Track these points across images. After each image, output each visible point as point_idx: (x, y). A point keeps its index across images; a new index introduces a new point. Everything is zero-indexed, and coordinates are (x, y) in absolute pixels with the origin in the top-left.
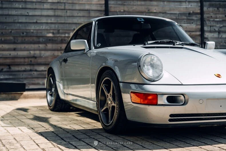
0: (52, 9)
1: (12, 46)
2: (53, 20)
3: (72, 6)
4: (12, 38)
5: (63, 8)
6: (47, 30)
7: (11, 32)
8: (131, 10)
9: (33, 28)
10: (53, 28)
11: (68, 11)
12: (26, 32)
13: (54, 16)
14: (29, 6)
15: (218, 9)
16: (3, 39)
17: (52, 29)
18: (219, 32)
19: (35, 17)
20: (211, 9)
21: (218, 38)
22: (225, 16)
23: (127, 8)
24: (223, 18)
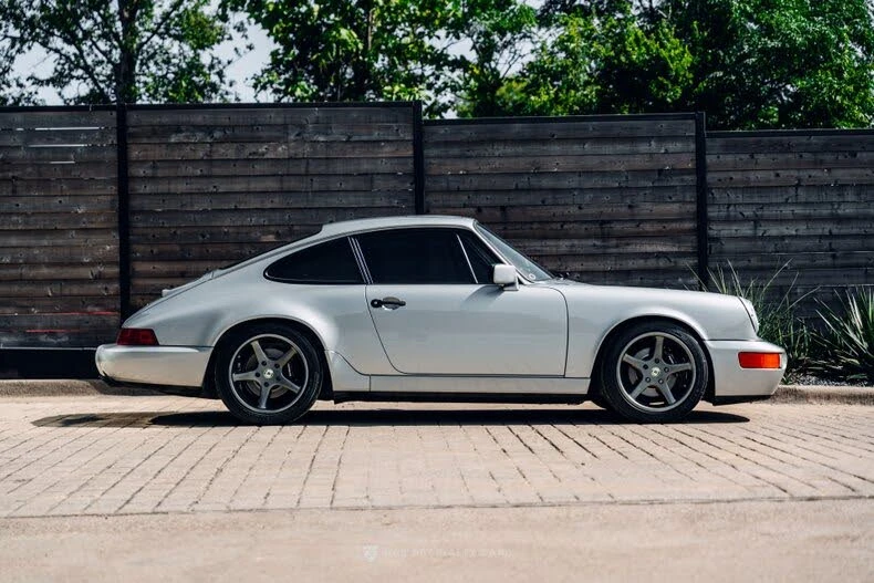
0: (275, 175)
1: (177, 267)
2: (277, 202)
3: (327, 165)
4: (177, 248)
5: (303, 170)
6: (260, 226)
7: (175, 233)
8: (486, 169)
9: (227, 222)
10: (278, 222)
11: (315, 179)
12: (211, 234)
13: (281, 192)
14: (217, 171)
15: (752, 157)
16: (155, 251)
17: (273, 223)
18: (757, 221)
19: (232, 196)
20: (730, 158)
21: (753, 238)
22: (778, 175)
23: (477, 164)
24: (770, 181)
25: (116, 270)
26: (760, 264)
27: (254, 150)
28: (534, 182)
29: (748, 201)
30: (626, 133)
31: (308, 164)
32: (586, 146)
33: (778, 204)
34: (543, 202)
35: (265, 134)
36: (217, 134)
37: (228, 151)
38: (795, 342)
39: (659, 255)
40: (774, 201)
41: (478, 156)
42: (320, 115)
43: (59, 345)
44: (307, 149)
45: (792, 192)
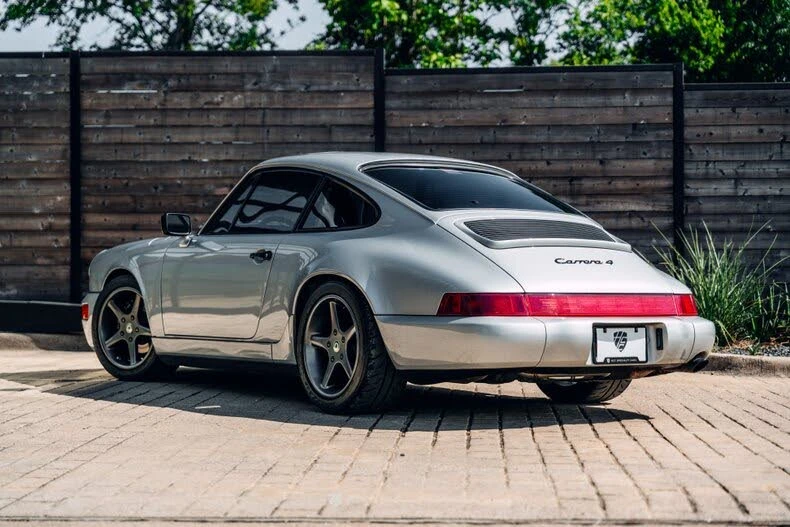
0: (229, 126)
1: (129, 219)
2: (232, 153)
3: (284, 116)
4: (128, 199)
5: (258, 121)
6: (216, 178)
7: (127, 184)
8: (450, 121)
9: (179, 175)
10: (232, 175)
11: (272, 130)
12: (164, 186)
14: (171, 120)
15: (734, 111)
16: (107, 202)
17: (228, 175)
18: (738, 179)
19: (187, 147)
20: (709, 112)
21: (733, 198)
22: (761, 131)
23: (441, 116)
24: (751, 137)
25: (67, 221)
26: (740, 225)
27: (209, 99)
28: (501, 136)
29: (729, 158)
30: (599, 85)
31: (264, 115)
32: (556, 98)
33: (762, 162)
34: (510, 156)
35: (221, 82)
36: (172, 83)
37: (182, 100)
38: (775, 309)
39: (632, 214)
40: (757, 157)
41: (441, 109)
42: (278, 63)
43: (8, 298)
44: (263, 100)
45: (776, 148)
